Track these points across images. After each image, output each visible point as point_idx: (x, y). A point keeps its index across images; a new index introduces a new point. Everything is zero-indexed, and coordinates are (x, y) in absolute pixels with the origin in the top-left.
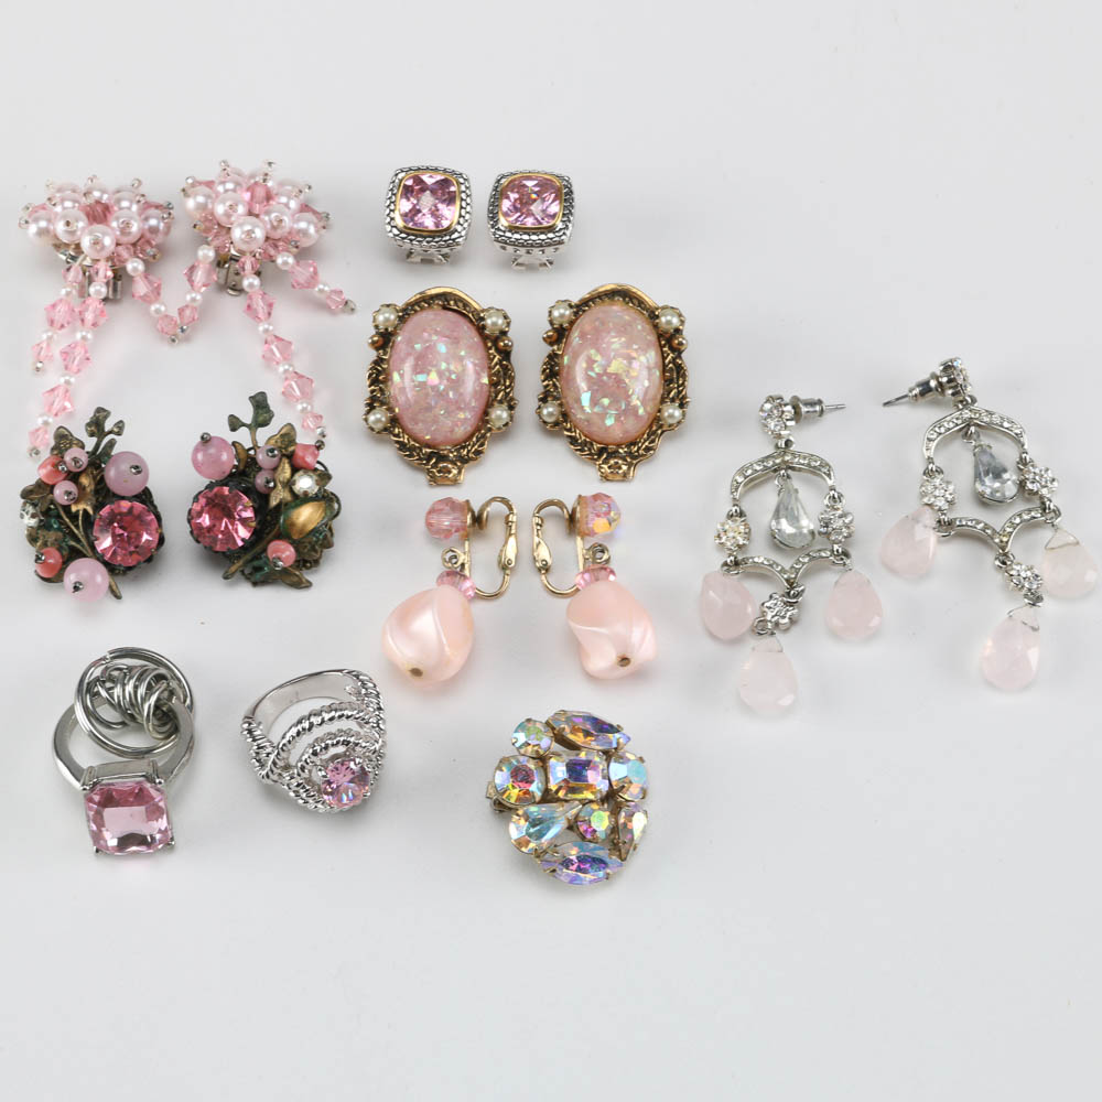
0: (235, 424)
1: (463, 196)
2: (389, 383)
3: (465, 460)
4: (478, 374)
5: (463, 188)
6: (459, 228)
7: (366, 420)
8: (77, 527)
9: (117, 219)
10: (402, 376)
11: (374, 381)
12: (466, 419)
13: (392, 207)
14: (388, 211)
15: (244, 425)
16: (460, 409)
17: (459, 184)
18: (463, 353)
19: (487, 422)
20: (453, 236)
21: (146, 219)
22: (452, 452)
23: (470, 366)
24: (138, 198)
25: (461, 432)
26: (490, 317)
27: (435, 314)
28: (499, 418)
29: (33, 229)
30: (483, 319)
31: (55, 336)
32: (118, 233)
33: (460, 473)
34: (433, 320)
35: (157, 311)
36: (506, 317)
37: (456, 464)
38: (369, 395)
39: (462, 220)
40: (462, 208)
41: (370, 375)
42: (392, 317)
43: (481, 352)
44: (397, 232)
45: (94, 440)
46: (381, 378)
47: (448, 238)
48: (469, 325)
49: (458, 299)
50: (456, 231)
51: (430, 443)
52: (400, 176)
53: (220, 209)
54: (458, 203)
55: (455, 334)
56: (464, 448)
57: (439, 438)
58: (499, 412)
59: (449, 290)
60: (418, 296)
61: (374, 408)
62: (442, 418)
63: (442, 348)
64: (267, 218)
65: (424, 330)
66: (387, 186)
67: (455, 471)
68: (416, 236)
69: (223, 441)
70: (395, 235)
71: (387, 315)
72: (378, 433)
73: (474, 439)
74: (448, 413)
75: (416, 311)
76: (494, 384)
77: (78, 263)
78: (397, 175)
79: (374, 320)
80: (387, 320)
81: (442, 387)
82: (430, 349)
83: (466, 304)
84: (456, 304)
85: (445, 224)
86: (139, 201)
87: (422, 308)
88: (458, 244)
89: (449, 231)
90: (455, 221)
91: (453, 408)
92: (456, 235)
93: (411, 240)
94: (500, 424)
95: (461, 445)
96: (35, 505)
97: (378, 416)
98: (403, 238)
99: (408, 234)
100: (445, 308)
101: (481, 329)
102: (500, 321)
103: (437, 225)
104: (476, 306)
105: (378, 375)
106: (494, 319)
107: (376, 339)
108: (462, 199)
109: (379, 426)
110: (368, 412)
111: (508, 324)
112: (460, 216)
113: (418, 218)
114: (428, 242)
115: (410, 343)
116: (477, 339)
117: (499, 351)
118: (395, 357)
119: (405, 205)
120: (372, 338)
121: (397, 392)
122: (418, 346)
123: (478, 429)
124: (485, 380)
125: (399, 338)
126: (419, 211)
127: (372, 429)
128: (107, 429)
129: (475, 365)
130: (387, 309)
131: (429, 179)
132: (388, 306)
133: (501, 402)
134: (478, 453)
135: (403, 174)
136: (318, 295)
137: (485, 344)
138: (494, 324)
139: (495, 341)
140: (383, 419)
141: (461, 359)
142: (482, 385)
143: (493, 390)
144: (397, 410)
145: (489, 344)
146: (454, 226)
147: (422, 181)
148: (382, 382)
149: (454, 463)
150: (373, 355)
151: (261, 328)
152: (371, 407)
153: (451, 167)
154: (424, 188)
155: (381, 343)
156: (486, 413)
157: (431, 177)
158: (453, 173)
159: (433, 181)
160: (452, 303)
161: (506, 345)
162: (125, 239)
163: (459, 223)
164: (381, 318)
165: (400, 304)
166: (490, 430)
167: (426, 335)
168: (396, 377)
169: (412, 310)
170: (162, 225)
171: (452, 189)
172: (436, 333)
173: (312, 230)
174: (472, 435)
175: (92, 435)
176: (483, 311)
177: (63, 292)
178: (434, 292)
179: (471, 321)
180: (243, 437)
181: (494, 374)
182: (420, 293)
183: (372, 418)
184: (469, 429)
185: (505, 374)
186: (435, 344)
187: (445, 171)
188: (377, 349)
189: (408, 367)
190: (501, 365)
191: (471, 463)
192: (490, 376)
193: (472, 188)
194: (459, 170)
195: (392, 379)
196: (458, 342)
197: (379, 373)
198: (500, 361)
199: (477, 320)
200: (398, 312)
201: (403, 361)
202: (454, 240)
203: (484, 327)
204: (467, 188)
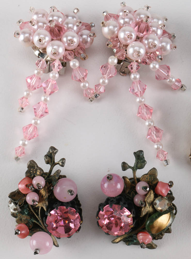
0: (125, 166)
8: (38, 215)
9: (67, 37)
15: (130, 167)
21: (81, 35)
24: (77, 24)
29: (22, 37)
31: (31, 94)
32: (66, 44)
35: (84, 86)
45: (49, 166)
53: (122, 35)
64: (146, 42)
69: (118, 177)
77: (45, 58)
86: (78, 26)
96: (16, 204)
128: (56, 161)
136: (169, 83)
151: (138, 100)
162: (70, 48)
170: (89, 39)
173: (168, 47)
175: (48, 163)
177: (36, 72)
180: (129, 173)
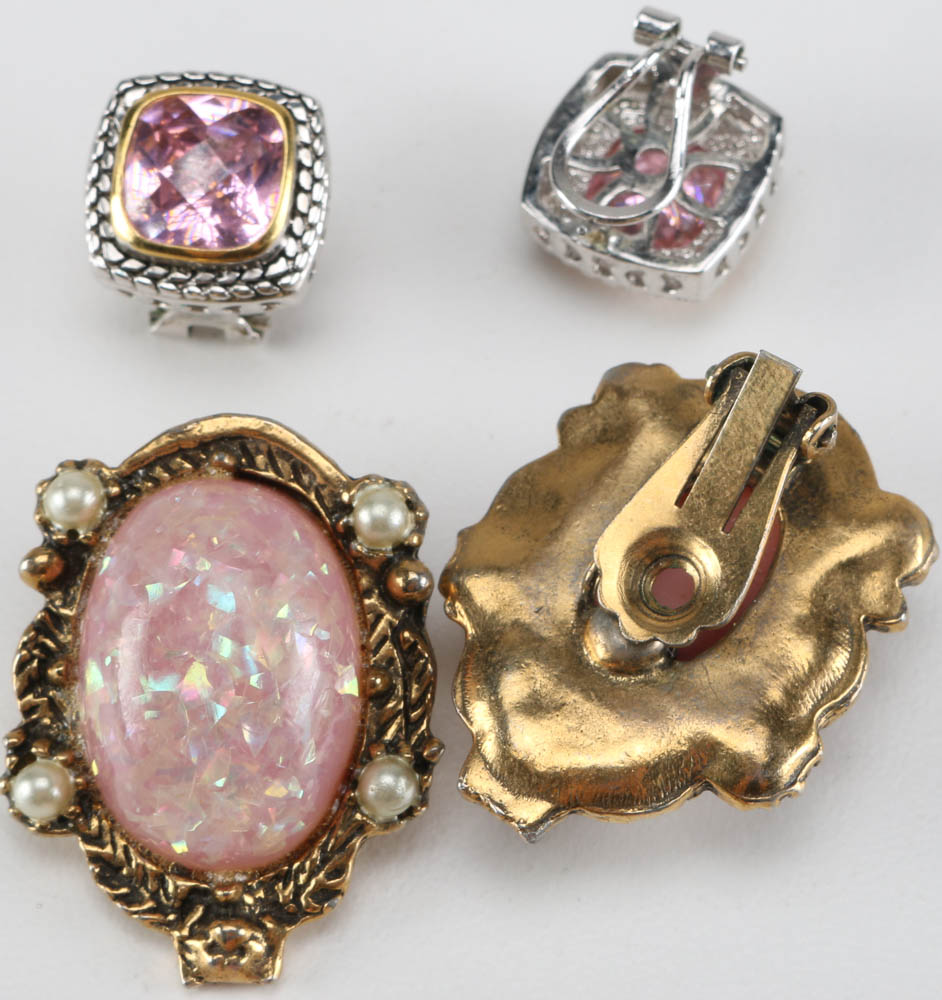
1: (305, 157)
2: (76, 688)
3: (288, 915)
4: (327, 669)
5: (304, 135)
6: (291, 247)
7: (8, 792)
10: (110, 673)
11: (33, 679)
12: (290, 799)
13: (105, 185)
14: (93, 196)
16: (273, 772)
17: (293, 123)
18: (283, 613)
19: (356, 806)
20: (274, 270)
22: (250, 891)
23: (305, 650)
25: (275, 835)
26: (368, 503)
27: (213, 496)
28: (389, 795)
30: (348, 509)
33: (272, 950)
34: (203, 512)
36: (412, 505)
37: (261, 927)
38: (18, 719)
39: (298, 225)
40: (298, 189)
41: (22, 666)
42: (90, 499)
43: (340, 602)
44: (117, 256)
46: (53, 672)
47: (258, 272)
48: (308, 526)
49: (279, 452)
50: (282, 253)
51: (189, 863)
52: (131, 98)
54: (288, 174)
55: (263, 555)
56: (286, 878)
57: (215, 851)
58: (387, 780)
59: (252, 424)
60: (165, 440)
61: (32, 758)
62: (221, 798)
63: (225, 601)
65: (178, 543)
66: (92, 124)
67: (258, 947)
68: (169, 266)
70: (110, 264)
71: (74, 493)
72: (43, 830)
73: (316, 854)
74: (239, 783)
75: (157, 482)
76: (373, 698)
78: (121, 95)
79: (40, 505)
80: (74, 507)
81: (221, 711)
82: (191, 597)
83: (300, 466)
84: (272, 463)
85: (252, 233)
87: (176, 475)
88: (286, 291)
89: (263, 254)
90: (281, 227)
91: (253, 769)
92: (280, 266)
93: (155, 279)
94: (391, 812)
95: (275, 872)
97: (42, 783)
98: (132, 273)
99: (147, 263)
100: (243, 475)
101: (341, 539)
102: (397, 517)
103: (229, 235)
104: (332, 472)
105: (45, 664)
106: (379, 510)
107: (42, 559)
108: (300, 166)
109: (41, 814)
110: (15, 771)
111: (420, 526)
112: (294, 212)
113: (176, 217)
114: (200, 285)
115: (136, 578)
116: (327, 566)
117: (390, 600)
118: (93, 615)
119: (141, 182)
120: (32, 556)
121: (94, 714)
122: (154, 590)
123: (325, 826)
124: (351, 687)
125: (106, 562)
126: (179, 199)
127: (24, 819)
129: (321, 645)
130: (73, 475)
131: (208, 110)
132: (80, 465)
133: (393, 748)
134: (326, 894)
135: (138, 94)
137: (354, 581)
138: (380, 524)
139: (382, 572)
140: (56, 792)
141: (281, 628)
142: (339, 700)
143: (372, 710)
144: (95, 769)
145: (364, 582)
146: (279, 238)
147: (189, 116)
148: (58, 685)
149: (255, 923)
150: (33, 604)
152: (22, 756)
153: (271, 76)
154: (195, 133)
155: (57, 570)
156: (351, 779)
157: (215, 102)
158: (278, 92)
159: (222, 112)
160: (260, 459)
161: (410, 586)
163: (289, 232)
164: (56, 501)
165: (115, 457)
166: (361, 828)
167: (179, 558)
168: (93, 675)
169: (147, 478)
171: (277, 137)
172: (210, 551)
174: (310, 842)
176: (352, 483)
178: (209, 428)
179: (314, 514)
181: (376, 669)
182: (171, 433)
183: (23, 789)
184: (301, 826)
185: (408, 667)
186: (203, 588)
187: (255, 86)
188: (46, 588)
189: (126, 648)
190: (397, 642)
191: (308, 923)
192: (363, 675)
193: (330, 134)
194: (292, 83)
195: (83, 682)
196: (273, 579)
197: (48, 658)
198: (396, 631)
199: (330, 514)
200: (105, 482)
201: (114, 628)
202: (274, 280)
203: (350, 533)
204: (314, 134)
